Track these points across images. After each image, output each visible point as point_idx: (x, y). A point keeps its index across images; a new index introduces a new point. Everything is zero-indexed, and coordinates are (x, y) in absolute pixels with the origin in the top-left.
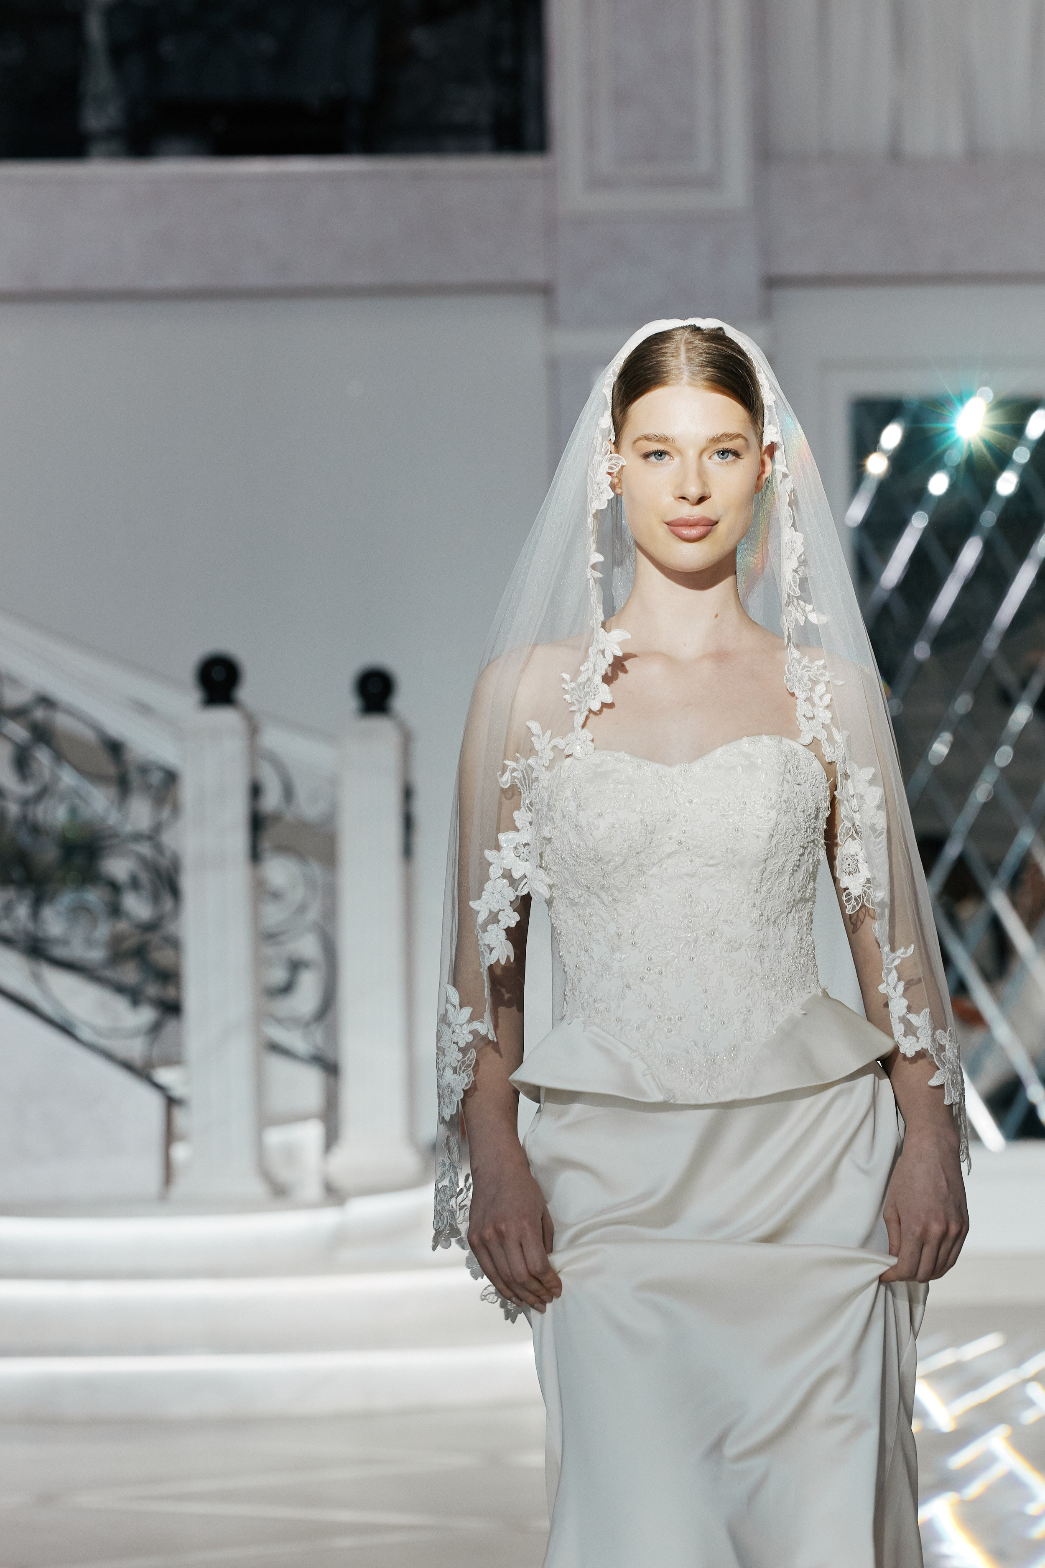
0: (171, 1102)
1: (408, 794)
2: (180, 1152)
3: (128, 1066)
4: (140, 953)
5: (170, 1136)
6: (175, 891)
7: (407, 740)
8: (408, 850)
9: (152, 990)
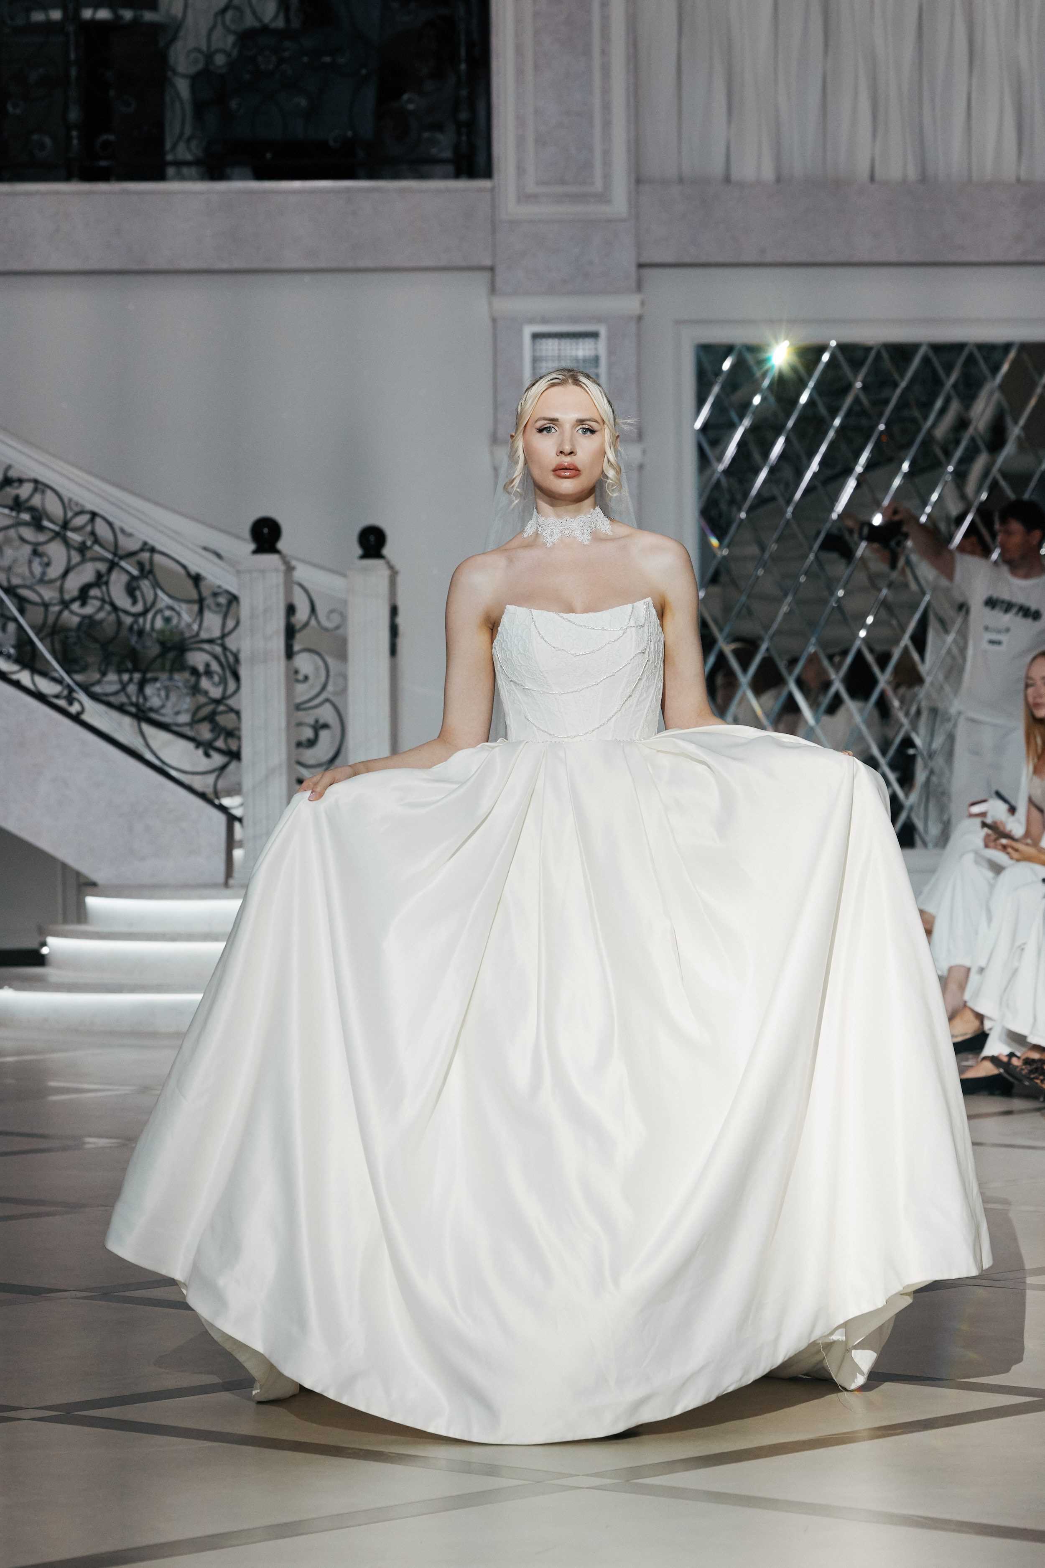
0: (232, 819)
1: (394, 611)
2: (238, 853)
3: (203, 796)
4: (211, 718)
5: (231, 843)
6: (237, 677)
7: (394, 574)
8: (393, 651)
9: (220, 743)
